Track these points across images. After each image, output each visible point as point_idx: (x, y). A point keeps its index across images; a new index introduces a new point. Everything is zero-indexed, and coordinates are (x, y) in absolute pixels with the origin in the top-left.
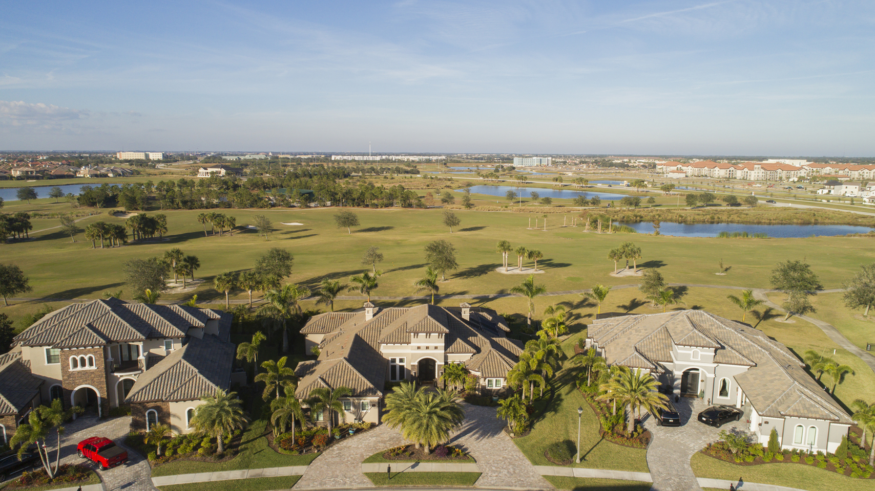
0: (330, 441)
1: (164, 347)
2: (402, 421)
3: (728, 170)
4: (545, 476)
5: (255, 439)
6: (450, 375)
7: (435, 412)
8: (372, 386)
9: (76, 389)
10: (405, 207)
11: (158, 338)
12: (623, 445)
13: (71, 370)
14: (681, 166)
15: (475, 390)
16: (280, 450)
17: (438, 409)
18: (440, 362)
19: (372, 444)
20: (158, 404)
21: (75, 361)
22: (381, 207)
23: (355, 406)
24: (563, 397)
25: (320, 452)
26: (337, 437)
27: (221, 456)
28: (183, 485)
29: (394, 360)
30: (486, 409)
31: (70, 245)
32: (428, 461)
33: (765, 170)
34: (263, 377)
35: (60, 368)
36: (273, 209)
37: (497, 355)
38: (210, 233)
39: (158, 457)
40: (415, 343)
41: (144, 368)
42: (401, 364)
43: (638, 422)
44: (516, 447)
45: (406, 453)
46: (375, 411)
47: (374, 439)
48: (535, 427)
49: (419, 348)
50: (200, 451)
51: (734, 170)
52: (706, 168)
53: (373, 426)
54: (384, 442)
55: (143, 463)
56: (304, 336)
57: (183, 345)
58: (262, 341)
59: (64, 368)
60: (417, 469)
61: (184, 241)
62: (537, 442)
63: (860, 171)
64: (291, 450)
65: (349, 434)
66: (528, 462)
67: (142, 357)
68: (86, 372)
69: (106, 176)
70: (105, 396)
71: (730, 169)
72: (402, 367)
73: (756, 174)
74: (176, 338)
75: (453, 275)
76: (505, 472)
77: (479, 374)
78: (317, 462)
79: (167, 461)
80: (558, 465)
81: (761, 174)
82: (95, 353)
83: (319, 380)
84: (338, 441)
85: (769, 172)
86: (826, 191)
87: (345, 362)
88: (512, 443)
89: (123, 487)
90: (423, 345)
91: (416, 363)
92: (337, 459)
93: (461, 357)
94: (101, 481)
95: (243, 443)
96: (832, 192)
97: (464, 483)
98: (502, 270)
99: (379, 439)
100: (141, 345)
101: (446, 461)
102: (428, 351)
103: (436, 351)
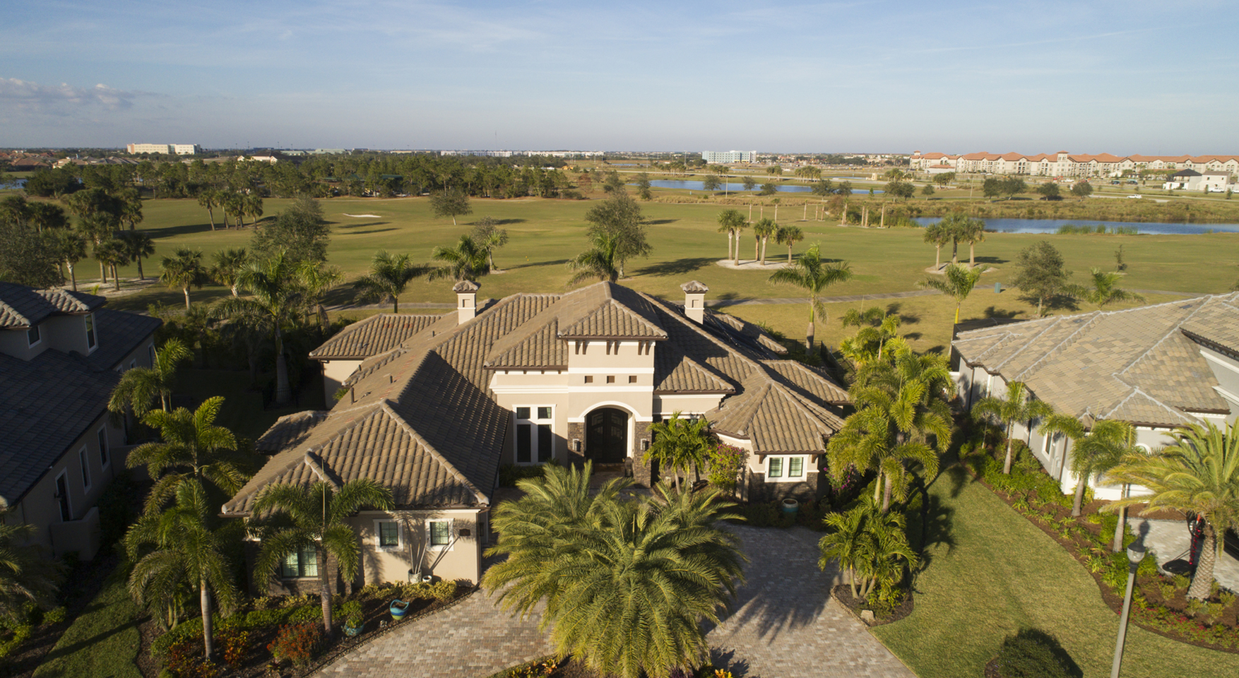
2: (551, 589)
3: (1018, 163)
5: (103, 636)
6: (670, 446)
8: (459, 478)
10: (546, 197)
14: (946, 159)
15: (735, 486)
18: (640, 415)
19: (455, 652)
22: (510, 197)
23: (409, 538)
26: (351, 632)
29: (525, 412)
30: (768, 534)
33: (1073, 160)
34: (147, 453)
37: (788, 397)
38: (220, 227)
40: (578, 365)
42: (543, 422)
46: (468, 549)
47: (463, 632)
49: (588, 379)
51: (1027, 162)
52: (985, 160)
53: (463, 589)
54: (492, 643)
63: (1208, 164)
65: (389, 617)
71: (1021, 161)
72: (545, 430)
73: (1061, 168)
75: (637, 271)
77: (746, 444)
81: (1066, 168)
83: (308, 462)
84: (353, 644)
85: (1078, 165)
86: (1176, 185)
87: (388, 412)
88: (872, 644)
90: (600, 372)
91: (581, 420)
93: (694, 402)
96: (1186, 186)
99: (479, 632)
102: (611, 388)
103: (633, 388)
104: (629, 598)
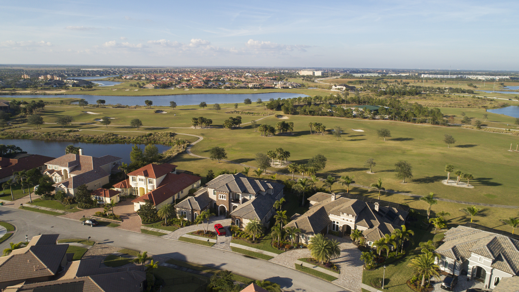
0: (291, 248)
1: (249, 197)
4: (362, 288)
5: (268, 239)
8: (313, 231)
9: (220, 206)
11: (247, 193)
12: (413, 289)
13: (219, 199)
15: (363, 244)
16: (273, 246)
18: (353, 228)
20: (240, 218)
21: (220, 196)
23: (305, 237)
24: (408, 260)
25: (286, 251)
26: (295, 247)
27: (253, 242)
28: (237, 248)
29: (334, 222)
31: (254, 132)
32: (322, 267)
34: (276, 216)
35: (216, 197)
36: (353, 119)
37: (378, 231)
38: (313, 132)
39: (235, 236)
40: (342, 217)
41: (241, 203)
42: (337, 224)
44: (362, 273)
45: (311, 261)
47: (308, 252)
48: (379, 269)
49: (343, 219)
50: (248, 238)
55: (230, 237)
56: (309, 201)
57: (255, 197)
58: (284, 202)
59: (217, 198)
60: (315, 269)
61: (300, 136)
62: (374, 275)
64: (276, 247)
65: (300, 247)
66: (361, 281)
67: (240, 199)
68: (223, 200)
69: (288, 88)
70: (228, 210)
72: (337, 226)
74: (253, 194)
75: (413, 180)
76: (348, 281)
77: (366, 238)
78: (282, 254)
79: (237, 238)
80: (372, 286)
82: (226, 195)
83: (295, 223)
84: (295, 249)
87: (307, 218)
88: (362, 271)
89: (221, 243)
90: (346, 219)
91: (342, 226)
92: (290, 256)
93: (363, 228)
94: (217, 239)
97: (328, 280)
98: (445, 182)
100: (241, 194)
101: (328, 269)
102: (347, 222)
103: (351, 223)
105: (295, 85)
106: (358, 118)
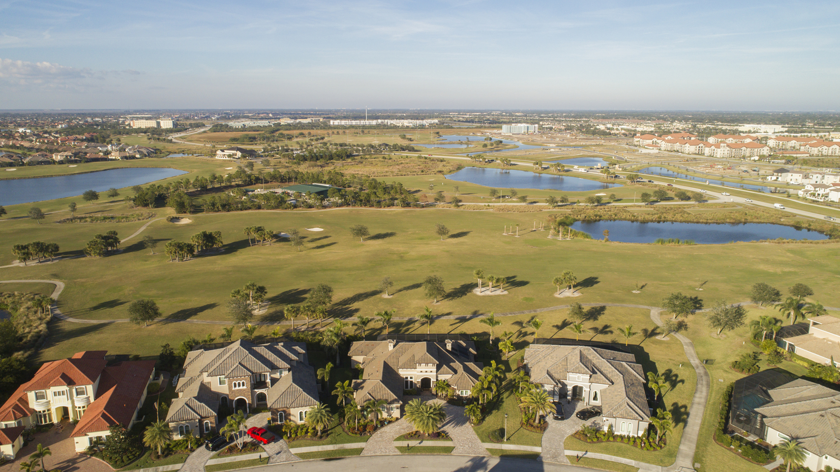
0: (375, 428)
1: (279, 374)
2: (415, 420)
3: (698, 146)
4: (487, 449)
5: (336, 427)
6: (439, 387)
7: (431, 417)
8: (396, 397)
9: (236, 399)
11: (275, 369)
12: (531, 431)
13: (233, 389)
14: (656, 140)
15: (454, 396)
16: (350, 433)
17: (432, 416)
18: (433, 380)
19: (398, 430)
20: (284, 409)
21: (235, 384)
23: (387, 409)
24: (504, 400)
25: (371, 435)
26: (379, 426)
27: (321, 437)
28: (306, 453)
29: (407, 378)
30: (459, 408)
31: (151, 257)
32: (428, 440)
33: (730, 148)
34: (336, 392)
35: (228, 388)
36: (295, 211)
37: (467, 375)
38: (254, 241)
39: (289, 438)
40: (419, 369)
41: (270, 386)
42: (411, 380)
43: (542, 417)
44: (474, 432)
45: (415, 435)
46: (399, 411)
47: (399, 427)
48: (486, 420)
49: (421, 372)
50: (309, 434)
51: (703, 146)
53: (397, 419)
54: (404, 429)
55: (281, 441)
56: (350, 357)
57: (289, 371)
58: (332, 368)
59: (230, 388)
60: (422, 445)
61: (236, 251)
62: (486, 429)
63: (819, 148)
64: (356, 433)
65: (385, 424)
66: (479, 441)
67: (268, 380)
68: (241, 390)
70: (251, 402)
72: (411, 382)
73: (722, 152)
74: (285, 369)
76: (467, 446)
77: (456, 387)
78: (371, 441)
79: (294, 440)
80: (495, 442)
81: (726, 152)
82: (246, 380)
83: (366, 393)
84: (380, 428)
85: (734, 150)
86: (774, 178)
87: (381, 383)
88: (472, 429)
89: (277, 454)
90: (424, 370)
91: (420, 380)
92: (380, 439)
93: (446, 376)
94: (265, 451)
95: (330, 430)
96: (780, 179)
97: (446, 452)
98: (478, 291)
99: (401, 427)
100: (268, 374)
101: (437, 440)
102: (426, 374)
103: (431, 374)
104: (426, 422)
105: (145, 151)
106: (301, 209)
